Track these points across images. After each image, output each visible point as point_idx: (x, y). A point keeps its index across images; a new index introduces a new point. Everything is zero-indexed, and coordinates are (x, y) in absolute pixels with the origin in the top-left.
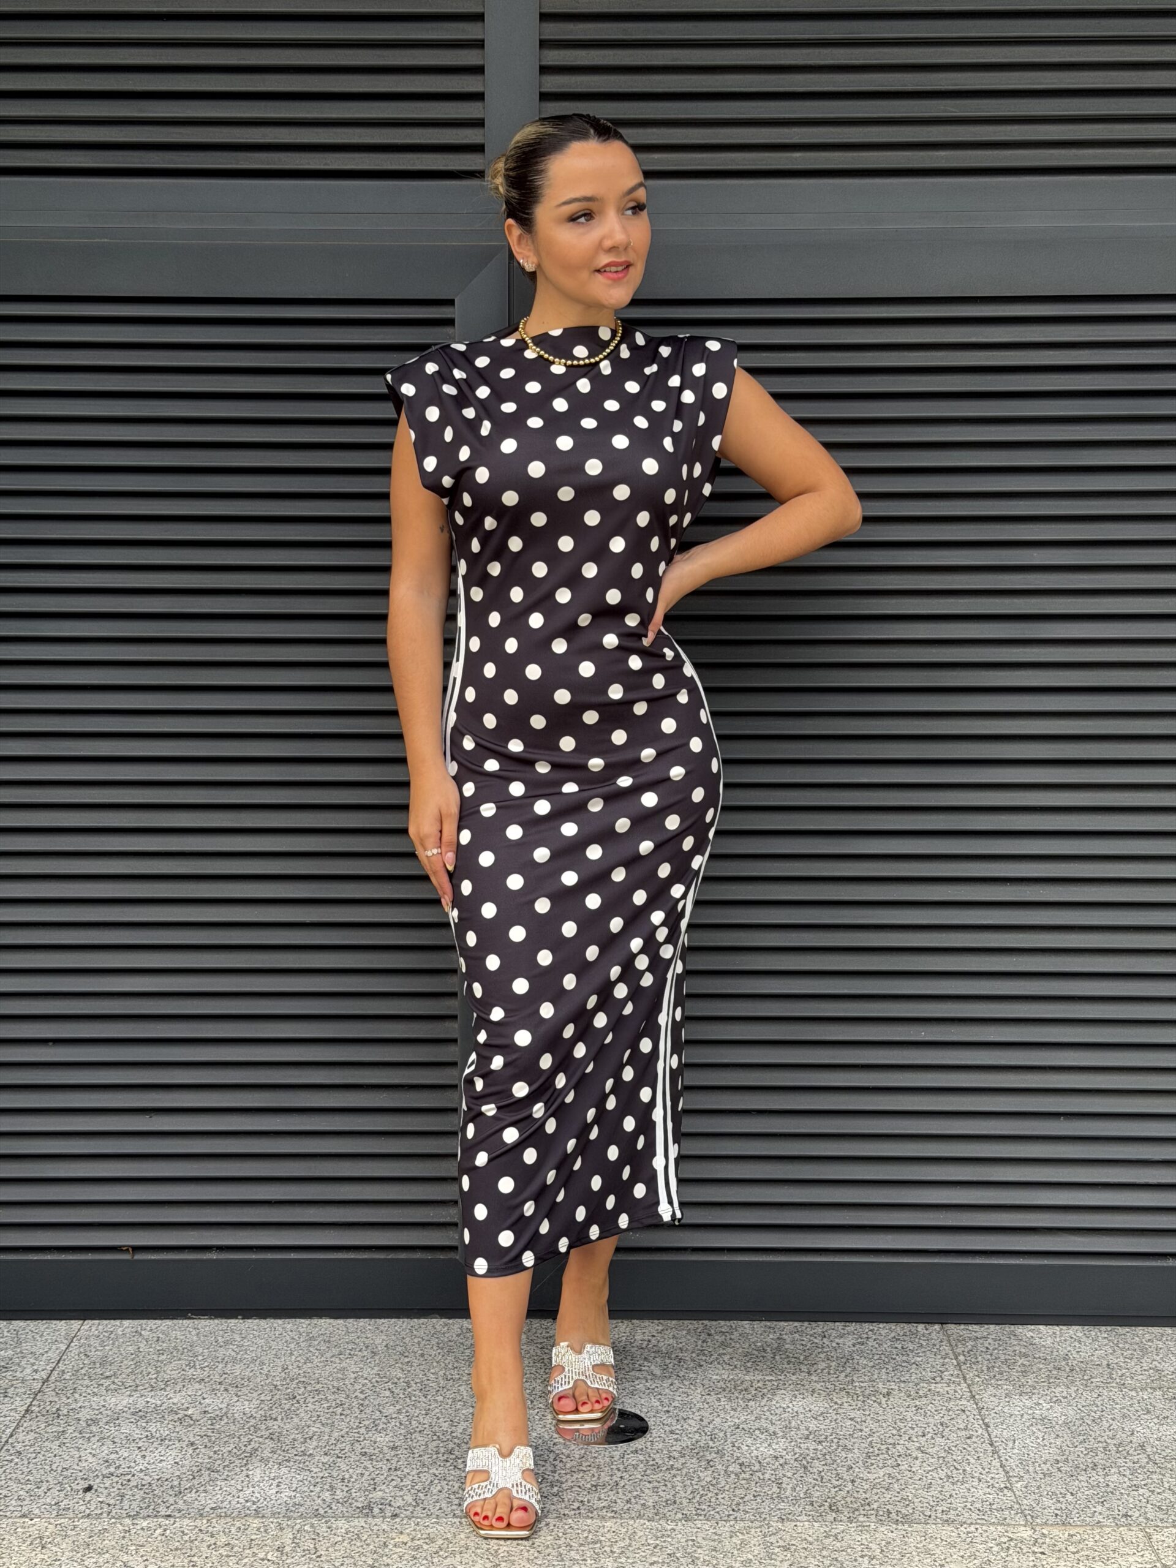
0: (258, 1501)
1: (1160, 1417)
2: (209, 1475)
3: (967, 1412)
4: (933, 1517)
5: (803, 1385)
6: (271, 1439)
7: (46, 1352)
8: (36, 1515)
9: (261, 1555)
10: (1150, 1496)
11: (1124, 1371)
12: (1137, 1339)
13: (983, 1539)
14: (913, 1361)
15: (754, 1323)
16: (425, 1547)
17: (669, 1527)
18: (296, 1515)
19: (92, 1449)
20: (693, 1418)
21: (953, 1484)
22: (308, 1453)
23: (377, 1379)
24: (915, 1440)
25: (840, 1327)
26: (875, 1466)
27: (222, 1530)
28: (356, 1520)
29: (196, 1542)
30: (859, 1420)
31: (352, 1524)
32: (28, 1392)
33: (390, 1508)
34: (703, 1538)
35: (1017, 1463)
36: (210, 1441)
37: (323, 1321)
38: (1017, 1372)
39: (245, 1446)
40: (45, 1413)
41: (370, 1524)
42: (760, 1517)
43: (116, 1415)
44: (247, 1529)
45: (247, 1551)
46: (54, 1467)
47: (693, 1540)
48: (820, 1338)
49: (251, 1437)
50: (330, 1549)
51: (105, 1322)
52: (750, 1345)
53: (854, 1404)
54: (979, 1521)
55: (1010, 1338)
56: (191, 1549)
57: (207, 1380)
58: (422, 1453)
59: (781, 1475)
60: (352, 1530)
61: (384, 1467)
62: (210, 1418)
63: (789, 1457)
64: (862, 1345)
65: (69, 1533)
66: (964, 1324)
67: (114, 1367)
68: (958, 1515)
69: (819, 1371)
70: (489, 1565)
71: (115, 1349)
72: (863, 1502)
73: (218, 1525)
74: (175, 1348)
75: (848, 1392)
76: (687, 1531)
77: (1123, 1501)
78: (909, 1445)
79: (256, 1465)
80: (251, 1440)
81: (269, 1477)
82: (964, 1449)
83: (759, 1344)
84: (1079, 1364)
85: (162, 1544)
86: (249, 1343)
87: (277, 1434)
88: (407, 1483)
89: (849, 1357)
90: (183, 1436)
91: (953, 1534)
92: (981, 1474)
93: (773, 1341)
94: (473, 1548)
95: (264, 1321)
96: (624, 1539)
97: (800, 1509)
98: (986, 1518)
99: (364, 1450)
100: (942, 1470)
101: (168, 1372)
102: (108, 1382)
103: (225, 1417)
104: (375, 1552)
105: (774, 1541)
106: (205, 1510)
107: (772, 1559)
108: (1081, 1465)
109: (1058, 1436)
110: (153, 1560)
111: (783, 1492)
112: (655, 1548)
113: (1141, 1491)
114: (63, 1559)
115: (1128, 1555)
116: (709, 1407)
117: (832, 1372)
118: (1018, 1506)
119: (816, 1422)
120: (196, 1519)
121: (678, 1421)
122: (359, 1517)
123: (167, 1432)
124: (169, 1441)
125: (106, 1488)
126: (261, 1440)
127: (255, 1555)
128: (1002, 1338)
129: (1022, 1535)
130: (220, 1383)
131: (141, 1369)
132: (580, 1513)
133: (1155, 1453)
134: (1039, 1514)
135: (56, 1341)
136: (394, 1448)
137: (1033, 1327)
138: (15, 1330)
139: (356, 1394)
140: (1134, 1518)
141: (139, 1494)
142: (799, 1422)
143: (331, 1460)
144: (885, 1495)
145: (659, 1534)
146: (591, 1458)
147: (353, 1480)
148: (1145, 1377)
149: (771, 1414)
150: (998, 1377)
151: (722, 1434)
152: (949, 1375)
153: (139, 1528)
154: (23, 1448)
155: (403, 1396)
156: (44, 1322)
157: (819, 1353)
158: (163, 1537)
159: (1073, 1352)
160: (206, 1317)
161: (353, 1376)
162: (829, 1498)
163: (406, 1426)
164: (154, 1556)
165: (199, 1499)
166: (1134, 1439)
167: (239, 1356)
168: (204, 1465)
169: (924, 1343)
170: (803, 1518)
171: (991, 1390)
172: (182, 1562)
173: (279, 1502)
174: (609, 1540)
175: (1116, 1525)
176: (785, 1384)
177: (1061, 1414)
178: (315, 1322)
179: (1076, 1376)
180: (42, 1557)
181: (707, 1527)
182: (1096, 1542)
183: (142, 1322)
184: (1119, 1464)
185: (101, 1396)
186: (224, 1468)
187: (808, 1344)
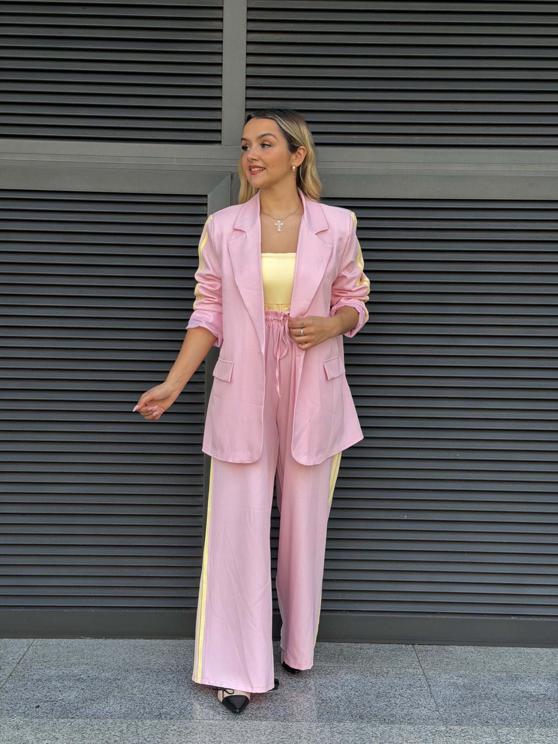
0: (112, 712)
1: (505, 683)
2: (91, 702)
3: (422, 680)
4: (404, 722)
5: (351, 669)
6: (118, 687)
7: (18, 651)
8: (15, 717)
9: (113, 734)
10: (498, 715)
11: (490, 665)
12: (497, 652)
13: (425, 731)
14: (399, 659)
15: (331, 643)
16: (184, 731)
17: (290, 725)
18: (128, 718)
19: (39, 691)
20: (302, 681)
21: (413, 709)
22: (134, 694)
23: (164, 664)
24: (398, 691)
25: (368, 645)
26: (380, 701)
27: (96, 723)
28: (154, 720)
29: (85, 728)
30: (374, 683)
31: (152, 722)
32: (11, 668)
33: (169, 716)
34: (304, 729)
35: (442, 701)
36: (91, 688)
37: (141, 640)
38: (444, 664)
39: (106, 690)
40: (18, 676)
41: (160, 722)
42: (329, 721)
43: (50, 677)
44: (107, 723)
45: (107, 732)
46: (22, 698)
47: (300, 730)
48: (359, 650)
49: (109, 687)
50: (143, 732)
51: (45, 639)
52: (328, 652)
53: (372, 676)
55: (442, 651)
56: (83, 731)
57: (89, 664)
58: (183, 694)
59: (339, 704)
60: (152, 724)
61: (167, 699)
62: (91, 679)
63: (343, 697)
64: (378, 652)
65: (29, 724)
66: (423, 645)
67: (48, 658)
68: (414, 721)
69: (358, 663)
70: (211, 738)
71: (49, 651)
72: (374, 715)
73: (95, 722)
74: (75, 650)
75: (370, 672)
76: (298, 726)
77: (486, 716)
78: (395, 693)
79: (111, 698)
80: (109, 688)
81: (117, 703)
82: (419, 695)
83: (333, 652)
84: (471, 661)
85: (69, 729)
86: (108, 649)
87: (120, 686)
88: (177, 706)
89: (372, 658)
90: (79, 686)
91: (412, 728)
92: (426, 705)
93: (339, 651)
94: (205, 732)
95: (114, 640)
96: (270, 729)
97: (347, 718)
98: (426, 722)
99: (158, 693)
100: (409, 703)
101: (72, 660)
102: (46, 664)
103: (97, 679)
104: (162, 733)
105: (335, 730)
106: (90, 715)
107: (333, 738)
108: (469, 702)
109: (460, 690)
110: (66, 735)
111: (340, 711)
112: (283, 732)
113: (494, 713)
114: (27, 734)
115: (486, 737)
117: (364, 663)
118: (440, 718)
119: (355, 683)
120: (85, 719)
121: (295, 682)
122: (156, 719)
123: (72, 684)
124: (73, 688)
125: (45, 707)
126: (113, 688)
127: (110, 733)
128: (439, 650)
129: (442, 729)
130: (95, 665)
131: (60, 659)
132: (251, 719)
133: (501, 698)
134: (450, 721)
135: (23, 647)
136: (171, 692)
137: (452, 646)
138: (4, 642)
139: (155, 670)
140: (490, 723)
141: (60, 709)
142: (348, 683)
143: (144, 696)
144: (384, 713)
145: (285, 727)
147: (153, 704)
149: (336, 680)
150: (436, 666)
151: (314, 688)
152: (415, 665)
153: (60, 722)
154: (9, 690)
155: (175, 671)
156: (17, 639)
157: (358, 656)
158: (71, 726)
159: (469, 657)
160: (89, 638)
161: (154, 663)
162: (359, 713)
163: (177, 683)
164: (67, 733)
165: (86, 711)
166: (492, 692)
167: (104, 654)
168: (88, 698)
169: (404, 652)
170: (348, 721)
171: (433, 672)
172: (79, 736)
173: (121, 713)
174: (264, 729)
175: (482, 725)
176: (343, 668)
177: (462, 681)
178: (137, 640)
179: (469, 666)
180: (18, 733)
181: (306, 724)
182: (473, 732)
183: (60, 639)
184: (485, 702)
185: (43, 669)
186: (97, 699)
187: (354, 652)
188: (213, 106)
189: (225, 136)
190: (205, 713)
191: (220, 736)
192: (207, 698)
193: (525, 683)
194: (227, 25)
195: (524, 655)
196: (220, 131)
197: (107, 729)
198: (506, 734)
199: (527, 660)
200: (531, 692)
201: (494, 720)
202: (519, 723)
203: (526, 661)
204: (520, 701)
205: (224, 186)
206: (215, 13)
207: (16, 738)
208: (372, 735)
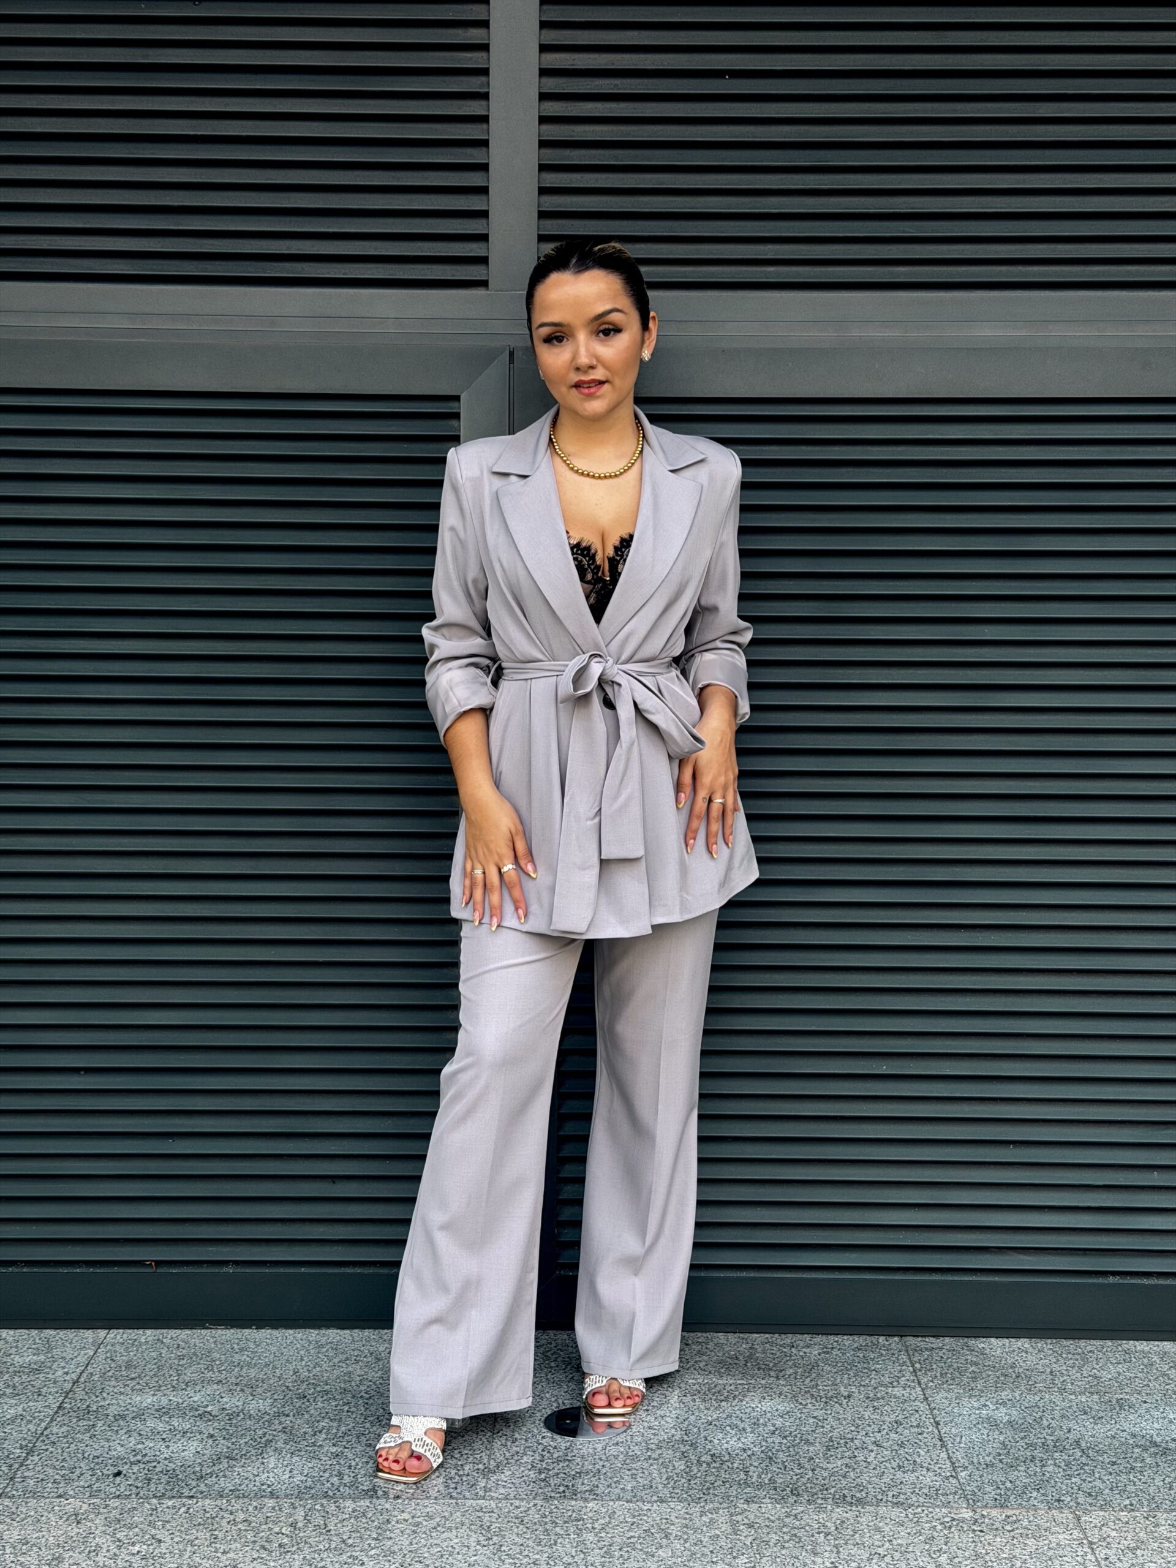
0: (273, 1484)
1: (1096, 1418)
2: (228, 1462)
3: (921, 1413)
4: (884, 1500)
5: (771, 1388)
6: (284, 1432)
7: (76, 1357)
8: (71, 1495)
9: (277, 1530)
10: (1081, 1484)
11: (1065, 1378)
12: (1080, 1350)
13: (928, 1519)
14: (873, 1368)
15: (729, 1334)
16: (425, 1523)
17: (646, 1508)
18: (307, 1497)
19: (121, 1440)
20: (669, 1416)
21: (904, 1473)
22: (318, 1444)
24: (872, 1435)
25: (808, 1339)
26: (834, 1457)
27: (240, 1508)
28: (362, 1501)
29: (217, 1519)
30: (821, 1418)
31: (358, 1504)
32: (60, 1391)
34: (676, 1517)
35: (963, 1455)
36: (228, 1433)
37: (331, 1331)
38: (968, 1378)
39: (260, 1438)
40: (75, 1408)
41: (375, 1504)
42: (728, 1500)
43: (142, 1411)
44: (263, 1508)
45: (263, 1527)
46: (86, 1455)
47: (667, 1519)
48: (789, 1348)
49: (266, 1431)
50: (339, 1525)
51: (130, 1331)
52: (724, 1354)
53: (817, 1404)
54: (925, 1504)
55: (963, 1349)
56: (213, 1525)
57: (224, 1381)
59: (748, 1464)
60: (358, 1509)
62: (228, 1415)
63: (756, 1450)
64: (828, 1353)
65: (102, 1510)
66: (922, 1336)
67: (139, 1370)
69: (787, 1376)
70: (482, 1538)
71: (139, 1355)
72: (821, 1488)
73: (237, 1505)
74: (195, 1354)
75: (812, 1395)
76: (662, 1511)
77: (1057, 1488)
78: (867, 1440)
79: (270, 1454)
80: (266, 1433)
81: (282, 1464)
82: (916, 1443)
83: (733, 1353)
84: (1025, 1372)
85: (185, 1521)
86: (263, 1350)
87: (289, 1428)
89: (815, 1365)
90: (203, 1429)
91: (902, 1515)
92: (930, 1464)
93: (746, 1351)
94: (468, 1525)
95: (277, 1331)
96: (604, 1517)
97: (765, 1493)
98: (932, 1501)
99: (368, 1442)
100: (895, 1461)
101: (189, 1374)
102: (133, 1383)
103: (241, 1414)
104: (379, 1527)
105: (740, 1520)
106: (225, 1492)
107: (737, 1535)
108: (1021, 1458)
109: (1001, 1432)
110: (178, 1534)
111: (749, 1479)
112: (632, 1525)
113: (1074, 1480)
114: (96, 1532)
115: (1058, 1533)
116: (685, 1406)
117: (798, 1377)
118: (961, 1492)
119: (782, 1420)
120: (217, 1499)
121: (656, 1418)
122: (364, 1498)
123: (189, 1426)
124: (191, 1433)
125: (134, 1473)
126: (274, 1433)
127: (270, 1529)
128: (956, 1348)
129: (964, 1516)
130: (236, 1384)
131: (163, 1372)
132: (565, 1496)
133: (1088, 1448)
134: (981, 1498)
135: (84, 1347)
137: (984, 1339)
138: (46, 1338)
140: (1065, 1503)
141: (164, 1478)
142: (766, 1420)
143: (339, 1450)
144: (842, 1482)
145: (636, 1514)
146: (577, 1449)
147: (359, 1467)
148: (1084, 1383)
149: (742, 1413)
150: (950, 1382)
151: (695, 1430)
152: (905, 1380)
153: (165, 1506)
154: (57, 1439)
156: (73, 1330)
157: (787, 1361)
158: (187, 1515)
159: (1020, 1361)
160: (223, 1327)
161: (358, 1378)
164: (179, 1530)
165: (219, 1482)
166: (1071, 1436)
167: (254, 1361)
168: (223, 1454)
169: (884, 1353)
170: (767, 1500)
171: (943, 1394)
172: (205, 1535)
173: (292, 1485)
174: (591, 1518)
175: (1049, 1508)
176: (755, 1387)
177: (1006, 1413)
178: (324, 1331)
179: (1021, 1382)
180: (78, 1530)
181: (679, 1508)
182: (1030, 1522)
183: (163, 1331)
184: (1055, 1457)
185: (127, 1395)
186: (241, 1457)
187: (778, 1353)
188: (470, 206)
189: (495, 271)
190: (468, 1484)
191: (500, 1533)
192: (470, 1453)
193: (1139, 1416)
194: (497, 36)
195: (1135, 1357)
196: (484, 261)
197: (263, 1520)
198: (1099, 1525)
199: (1142, 1367)
200: (1152, 1437)
201: (1074, 1496)
202: (1127, 1502)
203: (1140, 1370)
204: (1129, 1455)
205: (494, 375)
206: (471, 9)
207: (75, 1541)
208: (819, 1528)
